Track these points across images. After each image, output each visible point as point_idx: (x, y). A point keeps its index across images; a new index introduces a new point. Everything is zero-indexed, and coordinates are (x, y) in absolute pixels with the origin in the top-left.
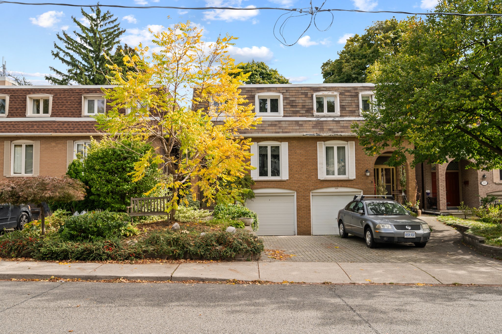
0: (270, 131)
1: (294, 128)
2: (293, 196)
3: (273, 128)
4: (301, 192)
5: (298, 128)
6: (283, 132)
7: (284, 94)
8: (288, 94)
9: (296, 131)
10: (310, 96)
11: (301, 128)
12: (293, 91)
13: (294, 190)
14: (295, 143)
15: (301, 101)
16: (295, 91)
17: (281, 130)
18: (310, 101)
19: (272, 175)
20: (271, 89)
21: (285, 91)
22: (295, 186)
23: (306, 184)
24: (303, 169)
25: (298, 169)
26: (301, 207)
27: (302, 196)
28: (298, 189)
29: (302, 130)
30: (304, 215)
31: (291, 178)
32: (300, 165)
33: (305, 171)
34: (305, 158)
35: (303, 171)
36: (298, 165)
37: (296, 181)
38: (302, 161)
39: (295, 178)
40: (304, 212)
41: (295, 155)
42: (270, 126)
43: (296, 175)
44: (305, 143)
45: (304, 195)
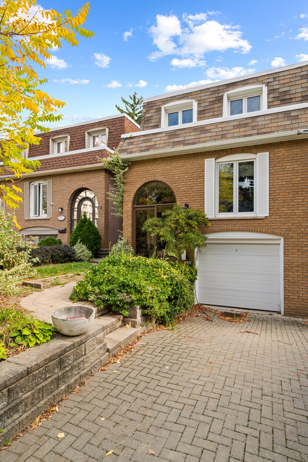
0: (235, 135)
1: (280, 124)
2: (279, 244)
3: (242, 130)
4: (292, 237)
5: (289, 122)
6: (258, 134)
7: (269, 84)
8: (277, 83)
9: (285, 128)
11: (294, 122)
12: (286, 77)
13: (278, 235)
14: (282, 152)
15: (301, 90)
16: (290, 76)
17: (256, 131)
19: (240, 211)
20: (248, 82)
21: (272, 80)
22: (282, 227)
23: (303, 224)
24: (297, 198)
25: (287, 199)
26: (293, 266)
27: (294, 245)
28: (288, 232)
29: (297, 125)
30: (299, 279)
31: (274, 214)
32: (292, 191)
33: (301, 200)
34: (302, 176)
35: (297, 201)
36: (288, 191)
37: (283, 219)
38: (296, 182)
39: (281, 214)
40: (299, 274)
41: (282, 173)
42: (235, 127)
43: (284, 209)
44: (302, 150)
45: (299, 243)
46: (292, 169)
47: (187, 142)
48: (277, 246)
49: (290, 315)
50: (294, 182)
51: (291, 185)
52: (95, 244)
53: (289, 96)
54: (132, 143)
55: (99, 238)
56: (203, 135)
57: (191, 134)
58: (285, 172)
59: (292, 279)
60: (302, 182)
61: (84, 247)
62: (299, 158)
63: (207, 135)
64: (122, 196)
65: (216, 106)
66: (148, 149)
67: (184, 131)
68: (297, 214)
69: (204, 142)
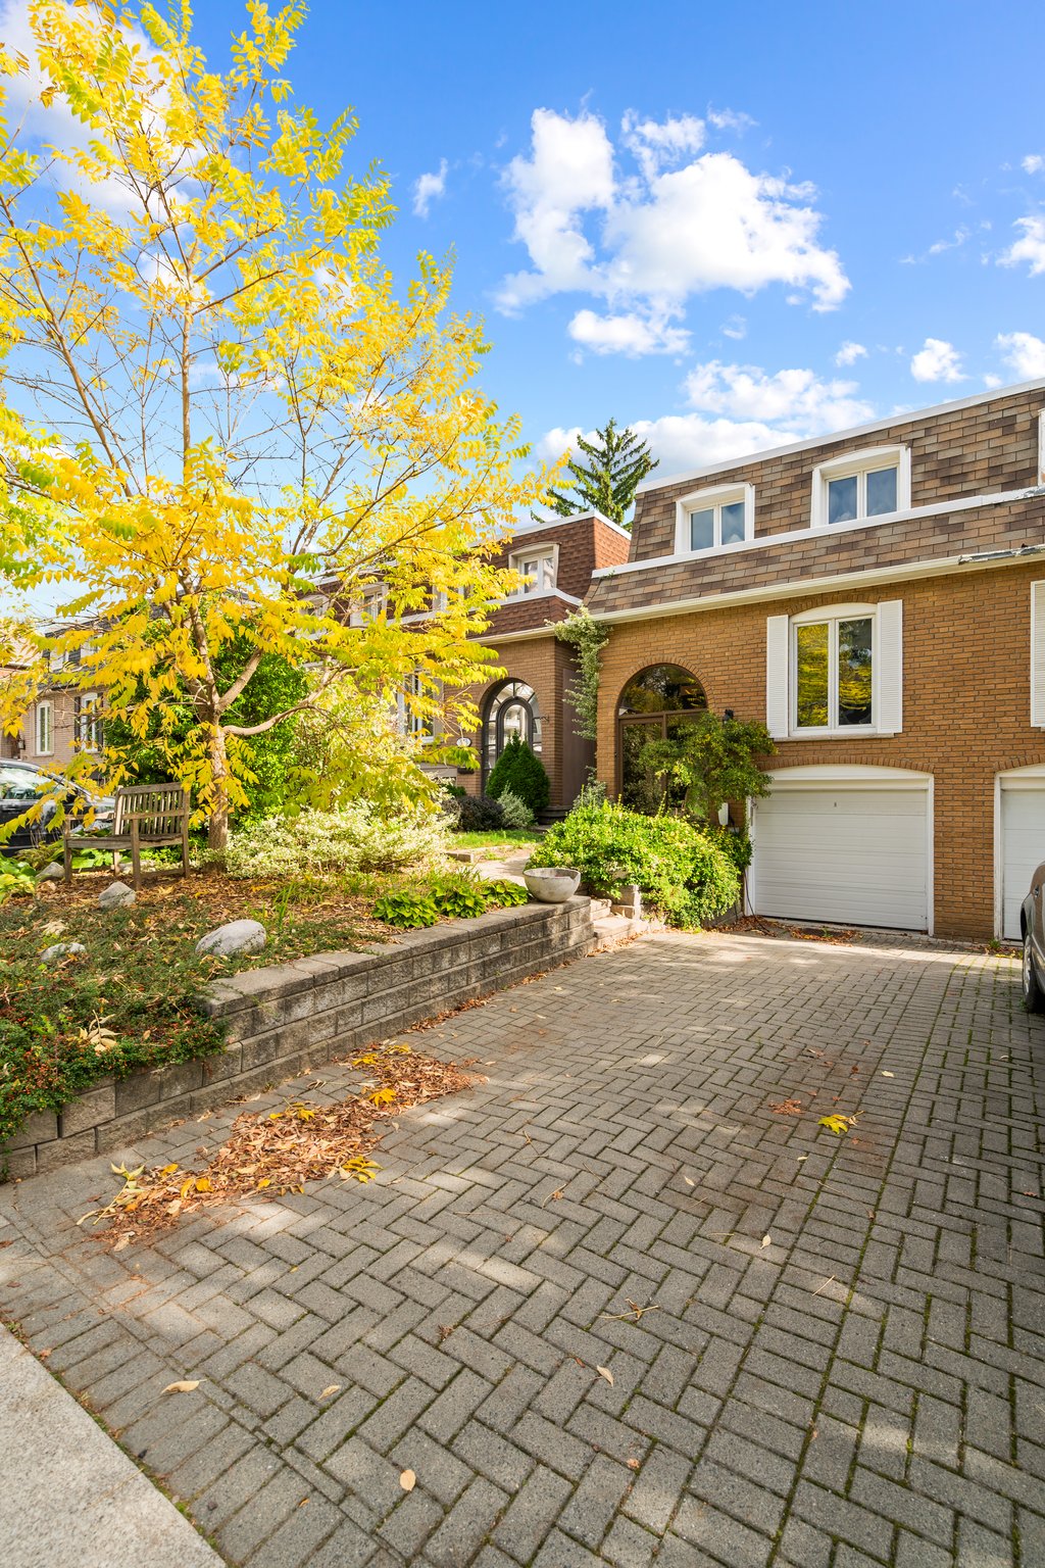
0: (830, 567)
1: (924, 542)
2: (926, 790)
3: (844, 555)
4: (952, 776)
5: (943, 538)
6: (878, 565)
7: (916, 444)
8: (933, 439)
9: (934, 552)
10: (1027, 426)
11: (953, 537)
12: (954, 427)
13: (923, 769)
14: (931, 599)
15: (987, 455)
16: (962, 425)
17: (873, 560)
18: (1026, 444)
19: (842, 722)
20: (868, 440)
21: (921, 434)
22: (931, 755)
23: (974, 748)
24: (961, 694)
25: (942, 696)
26: (952, 834)
27: (956, 792)
28: (942, 765)
29: (959, 545)
30: (966, 861)
31: (914, 729)
32: (951, 679)
33: (972, 699)
34: (974, 649)
35: (963, 700)
36: (943, 680)
37: (933, 739)
38: (961, 661)
39: (928, 728)
40: (965, 850)
41: (932, 642)
42: (832, 550)
43: (935, 718)
44: (972, 593)
45: (966, 787)
46: (951, 635)
47: (728, 584)
48: (923, 794)
49: (947, 935)
50: (956, 662)
51: (950, 668)
52: (538, 796)
53: (959, 467)
54: (614, 589)
55: (545, 783)
56: (762, 569)
57: (739, 566)
58: (937, 641)
59: (950, 861)
60: (971, 660)
61: (518, 802)
62: (966, 611)
63: (772, 568)
64: (595, 697)
65: (796, 495)
66: (647, 600)
67: (722, 561)
68: (962, 727)
69: (765, 583)
